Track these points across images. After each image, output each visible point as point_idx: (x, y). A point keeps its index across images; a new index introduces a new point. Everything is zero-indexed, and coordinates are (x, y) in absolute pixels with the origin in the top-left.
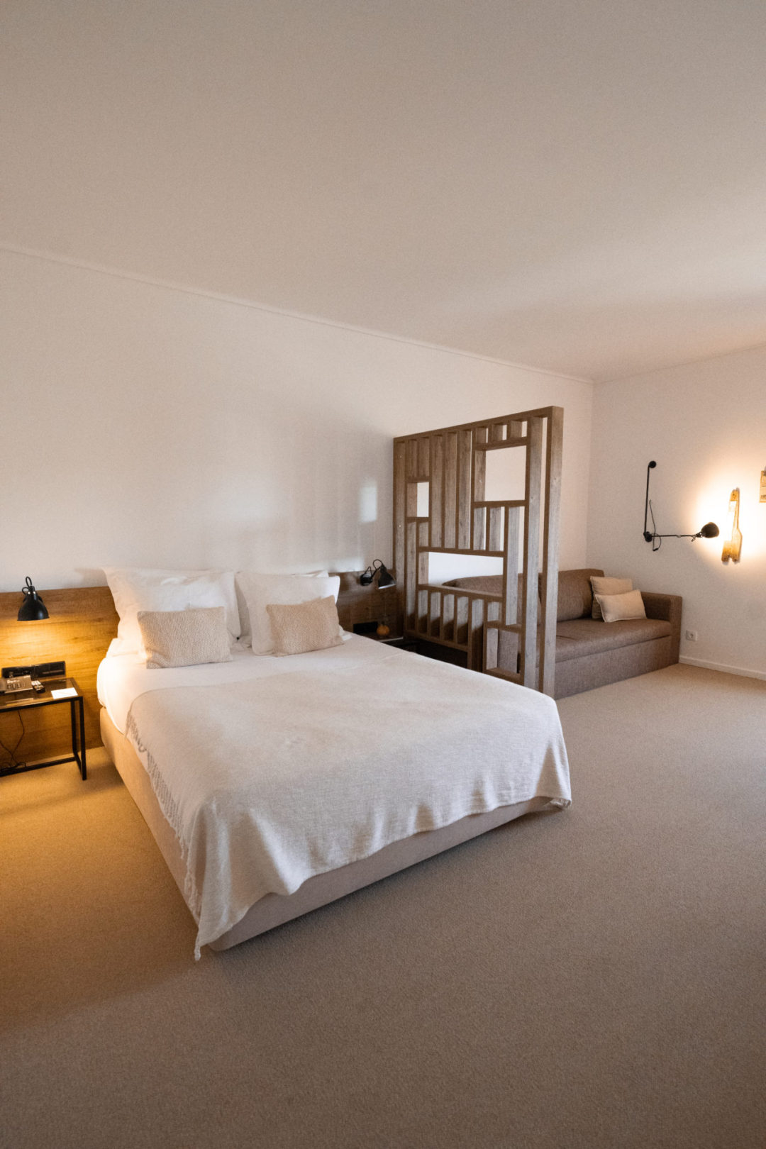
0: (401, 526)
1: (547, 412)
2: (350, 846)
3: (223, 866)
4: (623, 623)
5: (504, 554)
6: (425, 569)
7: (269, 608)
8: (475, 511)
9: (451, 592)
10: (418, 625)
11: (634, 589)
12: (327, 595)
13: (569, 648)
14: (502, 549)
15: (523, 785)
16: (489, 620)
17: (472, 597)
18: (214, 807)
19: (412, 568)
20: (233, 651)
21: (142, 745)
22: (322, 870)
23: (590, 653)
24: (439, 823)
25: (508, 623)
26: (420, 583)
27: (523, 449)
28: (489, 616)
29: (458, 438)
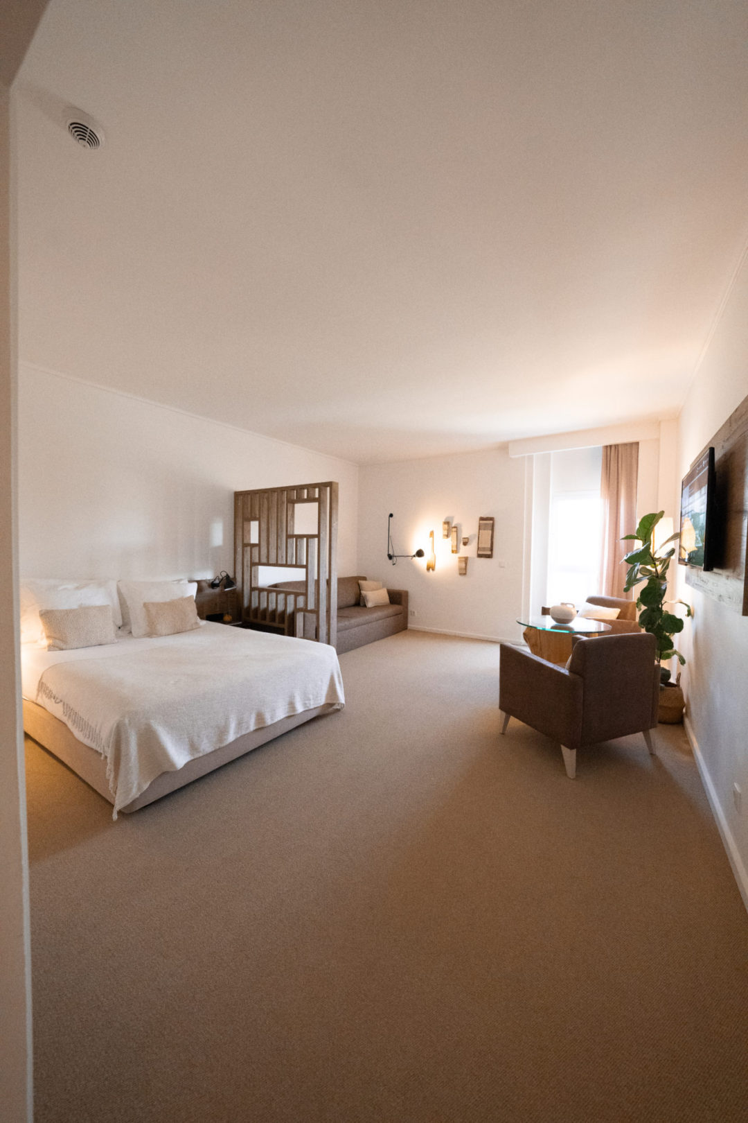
0: (239, 550)
1: (330, 484)
2: (214, 740)
3: (133, 758)
4: (377, 607)
5: (306, 567)
6: (256, 577)
7: (145, 605)
8: (289, 540)
9: (274, 591)
10: (251, 614)
11: (383, 587)
12: (188, 595)
13: (346, 623)
14: (305, 563)
15: (317, 697)
16: (298, 607)
17: (287, 594)
18: (127, 721)
19: (247, 577)
20: (118, 636)
21: (57, 698)
22: (197, 755)
23: (358, 626)
24: (269, 722)
25: (309, 609)
26: (253, 586)
27: (316, 505)
28: (298, 604)
29: (277, 495)
